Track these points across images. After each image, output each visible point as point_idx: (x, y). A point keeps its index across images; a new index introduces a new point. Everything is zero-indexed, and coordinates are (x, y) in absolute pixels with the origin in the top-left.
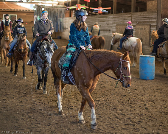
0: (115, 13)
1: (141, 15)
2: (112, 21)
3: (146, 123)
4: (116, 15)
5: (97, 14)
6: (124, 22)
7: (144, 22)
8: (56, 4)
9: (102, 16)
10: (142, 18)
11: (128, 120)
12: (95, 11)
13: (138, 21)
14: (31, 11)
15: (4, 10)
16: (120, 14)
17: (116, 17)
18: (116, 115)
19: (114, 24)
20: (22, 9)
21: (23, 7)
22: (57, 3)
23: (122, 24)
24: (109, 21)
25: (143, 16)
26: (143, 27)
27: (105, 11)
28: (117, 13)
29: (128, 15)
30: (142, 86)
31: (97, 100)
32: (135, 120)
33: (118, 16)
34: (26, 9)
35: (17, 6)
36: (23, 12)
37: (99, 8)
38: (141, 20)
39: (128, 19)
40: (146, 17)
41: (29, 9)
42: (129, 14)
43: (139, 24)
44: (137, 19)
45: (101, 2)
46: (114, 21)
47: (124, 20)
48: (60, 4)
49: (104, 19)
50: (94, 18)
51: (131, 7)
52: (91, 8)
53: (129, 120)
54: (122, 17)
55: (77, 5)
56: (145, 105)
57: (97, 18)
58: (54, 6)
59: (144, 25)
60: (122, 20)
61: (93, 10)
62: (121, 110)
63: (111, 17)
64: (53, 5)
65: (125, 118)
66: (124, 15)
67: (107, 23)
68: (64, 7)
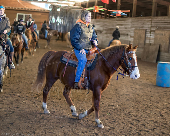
0: (134, 17)
1: (162, 20)
2: (131, 25)
3: (161, 130)
4: (135, 19)
5: (115, 17)
6: (143, 26)
7: (164, 28)
8: (72, 4)
9: (120, 19)
10: (163, 23)
11: (142, 126)
12: (114, 14)
13: (158, 26)
14: (45, 11)
15: (18, 9)
16: (139, 18)
17: (135, 21)
18: (131, 120)
19: (132, 28)
20: (36, 8)
21: (38, 7)
22: (74, 3)
23: (141, 28)
24: (127, 24)
25: (164, 20)
26: (163, 33)
27: (124, 14)
28: (136, 17)
29: (148, 20)
30: (158, 93)
31: (111, 105)
32: (149, 127)
33: (137, 20)
34: (41, 9)
35: (32, 5)
36: (38, 12)
37: (117, 10)
38: (161, 25)
39: (147, 23)
40: (167, 22)
41: (44, 9)
42: (149, 18)
43: (159, 29)
44: (157, 23)
45: (120, 4)
46: (132, 25)
47: (143, 24)
48: (77, 4)
49: (122, 23)
50: (112, 21)
51: (151, 11)
52: (109, 10)
53: (144, 126)
54: (141, 20)
55: (94, 7)
56: (160, 112)
57: (115, 21)
58: (70, 7)
59: (164, 30)
60: (141, 24)
61: (111, 12)
62: (136, 116)
63: (130, 21)
64: (69, 5)
65: (139, 124)
66: (144, 19)
67: (125, 27)
68: (80, 8)
